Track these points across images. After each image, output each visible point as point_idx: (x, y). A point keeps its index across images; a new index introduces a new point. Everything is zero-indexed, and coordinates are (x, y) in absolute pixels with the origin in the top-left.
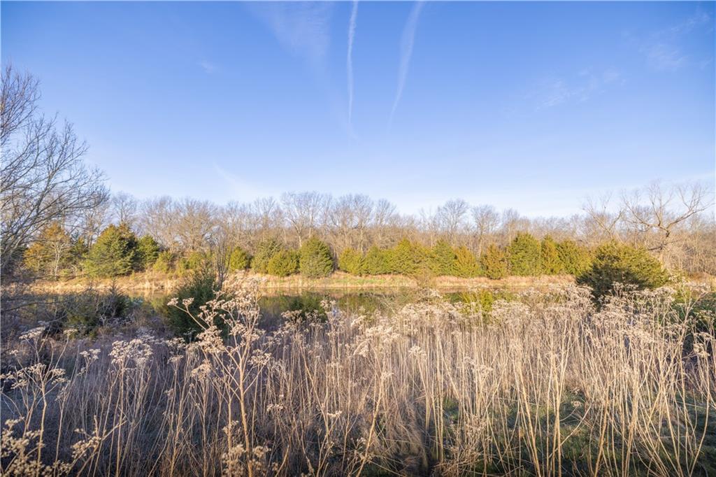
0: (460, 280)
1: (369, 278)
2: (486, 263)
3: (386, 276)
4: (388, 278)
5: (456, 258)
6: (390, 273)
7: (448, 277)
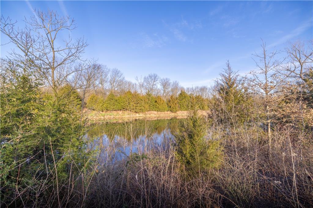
0: (159, 113)
1: (108, 113)
2: (170, 105)
3: (119, 112)
4: (120, 112)
5: (156, 102)
6: (120, 110)
7: (152, 112)
